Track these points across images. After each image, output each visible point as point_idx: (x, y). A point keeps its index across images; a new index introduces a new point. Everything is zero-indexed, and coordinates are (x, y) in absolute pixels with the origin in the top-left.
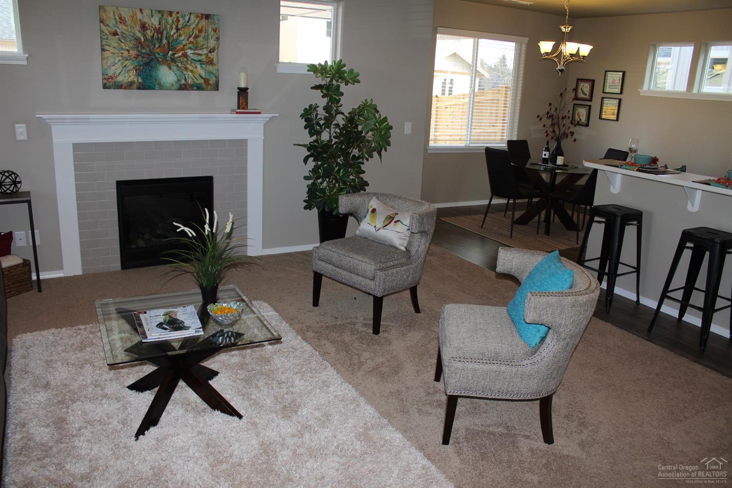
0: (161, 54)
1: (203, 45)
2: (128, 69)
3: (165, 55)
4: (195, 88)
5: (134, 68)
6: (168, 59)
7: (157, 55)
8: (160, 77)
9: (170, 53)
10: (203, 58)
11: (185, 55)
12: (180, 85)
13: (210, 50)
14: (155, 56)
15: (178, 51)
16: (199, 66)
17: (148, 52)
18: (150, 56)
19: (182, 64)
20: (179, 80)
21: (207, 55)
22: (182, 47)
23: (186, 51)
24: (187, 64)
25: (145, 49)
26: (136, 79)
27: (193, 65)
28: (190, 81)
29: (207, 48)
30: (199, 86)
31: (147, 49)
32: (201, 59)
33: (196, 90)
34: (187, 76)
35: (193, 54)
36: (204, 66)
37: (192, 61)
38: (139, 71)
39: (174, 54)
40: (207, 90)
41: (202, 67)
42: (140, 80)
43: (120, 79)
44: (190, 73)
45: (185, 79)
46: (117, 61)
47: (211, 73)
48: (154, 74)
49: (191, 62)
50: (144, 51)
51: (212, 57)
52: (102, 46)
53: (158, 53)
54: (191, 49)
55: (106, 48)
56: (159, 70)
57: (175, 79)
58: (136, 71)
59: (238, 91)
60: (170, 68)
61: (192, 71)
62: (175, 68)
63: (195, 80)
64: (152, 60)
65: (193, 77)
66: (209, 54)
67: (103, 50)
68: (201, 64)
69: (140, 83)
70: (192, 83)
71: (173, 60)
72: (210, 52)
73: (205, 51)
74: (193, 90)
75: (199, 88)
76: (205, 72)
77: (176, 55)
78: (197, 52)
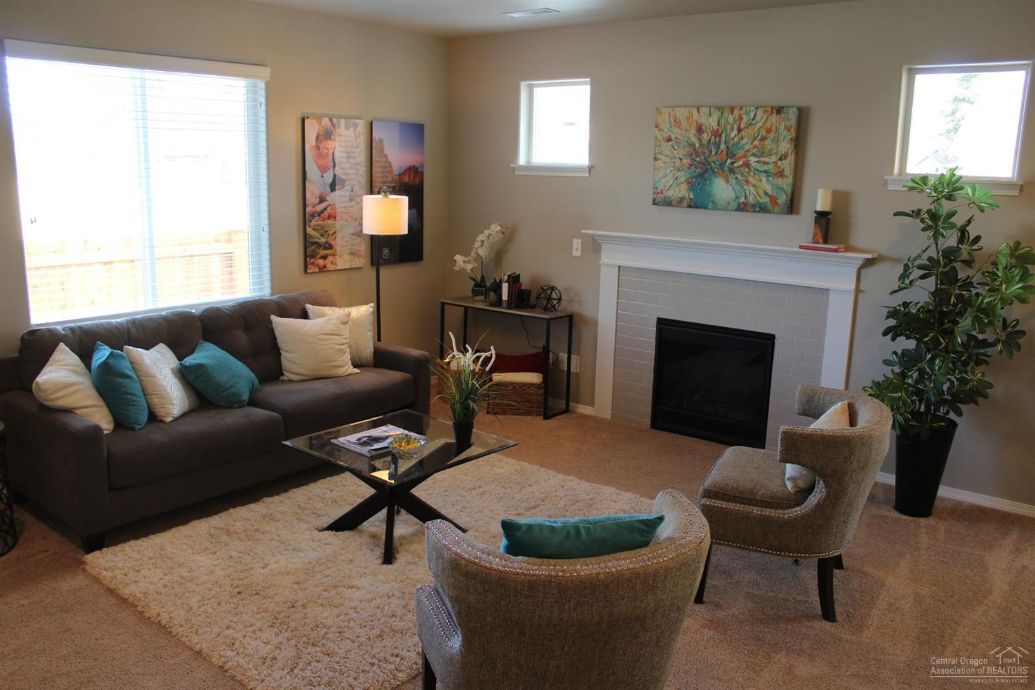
0: (718, 163)
1: (772, 150)
2: (679, 182)
3: (722, 165)
4: (758, 209)
5: (686, 181)
6: (726, 169)
7: (713, 164)
8: (715, 192)
9: (729, 161)
10: (770, 167)
11: (747, 164)
12: (739, 203)
13: (781, 157)
14: (710, 166)
15: (738, 159)
16: (764, 179)
17: (703, 161)
18: (705, 165)
19: (742, 176)
20: (737, 198)
21: (776, 163)
22: (744, 153)
23: (748, 159)
24: (749, 175)
25: (699, 156)
26: (687, 195)
27: (757, 177)
28: (751, 199)
29: (777, 153)
30: (763, 206)
31: (702, 157)
32: (767, 169)
33: (759, 212)
34: (747, 192)
35: (758, 162)
36: (771, 178)
37: (756, 172)
38: (691, 184)
39: (733, 163)
40: (773, 213)
41: (768, 181)
42: (692, 196)
43: (670, 193)
44: (752, 188)
45: (746, 196)
46: (668, 171)
47: (781, 188)
48: (707, 188)
49: (754, 174)
50: (698, 159)
51: (782, 166)
52: (655, 155)
53: (714, 162)
54: (755, 155)
55: (659, 156)
56: (715, 183)
57: (733, 195)
58: (688, 184)
59: (816, 215)
60: (727, 181)
61: (754, 186)
62: (733, 181)
63: (758, 197)
64: (706, 171)
65: (756, 194)
66: (780, 162)
67: (656, 159)
68: (768, 176)
69: (691, 199)
70: (753, 203)
71: (732, 171)
72: (781, 159)
73: (774, 158)
74: (755, 211)
75: (763, 209)
76: (772, 188)
77: (736, 165)
78: (763, 159)
